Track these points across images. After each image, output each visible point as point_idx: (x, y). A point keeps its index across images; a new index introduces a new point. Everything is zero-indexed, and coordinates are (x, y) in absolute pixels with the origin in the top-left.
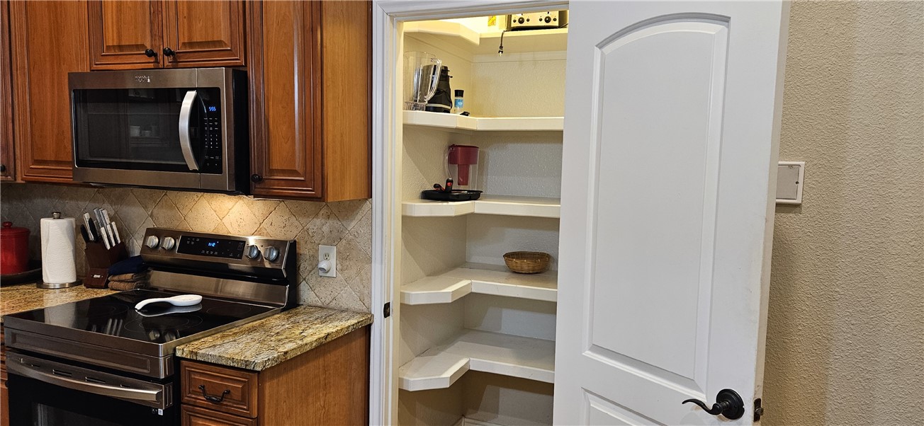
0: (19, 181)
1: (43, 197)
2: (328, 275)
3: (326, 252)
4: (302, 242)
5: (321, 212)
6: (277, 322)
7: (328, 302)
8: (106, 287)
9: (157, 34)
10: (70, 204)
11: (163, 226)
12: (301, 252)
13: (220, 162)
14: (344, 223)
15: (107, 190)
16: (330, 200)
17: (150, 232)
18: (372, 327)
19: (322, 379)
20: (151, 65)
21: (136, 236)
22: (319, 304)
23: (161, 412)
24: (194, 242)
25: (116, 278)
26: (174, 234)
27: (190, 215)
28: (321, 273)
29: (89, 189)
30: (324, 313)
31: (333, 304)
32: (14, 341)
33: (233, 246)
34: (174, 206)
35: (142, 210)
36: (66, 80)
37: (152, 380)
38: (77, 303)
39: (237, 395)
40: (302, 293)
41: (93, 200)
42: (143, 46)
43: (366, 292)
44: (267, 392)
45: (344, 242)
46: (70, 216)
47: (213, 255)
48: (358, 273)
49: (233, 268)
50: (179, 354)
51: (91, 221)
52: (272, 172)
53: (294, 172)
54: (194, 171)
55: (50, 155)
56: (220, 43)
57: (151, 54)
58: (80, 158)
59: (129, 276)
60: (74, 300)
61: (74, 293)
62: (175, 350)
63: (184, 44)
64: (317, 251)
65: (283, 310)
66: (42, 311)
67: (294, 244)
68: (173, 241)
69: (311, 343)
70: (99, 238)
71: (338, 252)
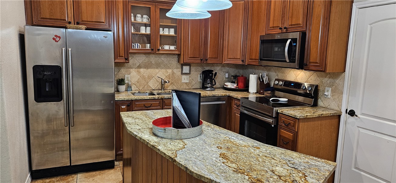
0: (246, 64)
1: (251, 69)
2: (328, 97)
3: (328, 89)
4: (320, 86)
5: (327, 76)
6: (308, 109)
7: (327, 106)
8: (264, 95)
9: (283, 23)
10: (257, 71)
11: (280, 78)
12: (320, 89)
13: (295, 60)
14: (335, 80)
15: (266, 67)
16: (328, 72)
17: (276, 80)
18: (341, 116)
19: (319, 128)
20: (280, 32)
21: (273, 81)
22: (324, 106)
23: (273, 126)
24: (288, 83)
25: (266, 92)
26: (282, 81)
27: (288, 75)
28: (325, 96)
29: (262, 67)
30: (324, 109)
31: (328, 107)
32: (242, 104)
33: (298, 85)
34: (283, 73)
35: (275, 73)
36: (259, 37)
37: (271, 117)
38: (256, 97)
39: (292, 124)
40: (318, 102)
41: (263, 70)
42: (279, 26)
43: (340, 104)
44: (301, 126)
45: (334, 86)
46: (257, 74)
47: (292, 88)
48: (338, 97)
49: (298, 92)
50: (278, 111)
51: (261, 76)
52: (310, 63)
53: (317, 63)
54: (288, 62)
55: (254, 58)
56: (299, 24)
57: (281, 29)
58: (261, 58)
59: (269, 92)
60: (256, 96)
61: (256, 95)
62: (278, 110)
63: (290, 25)
64: (325, 89)
65: (311, 106)
66: (248, 98)
67: (317, 86)
68: (282, 83)
69: (316, 115)
70: (263, 81)
71: (332, 90)
